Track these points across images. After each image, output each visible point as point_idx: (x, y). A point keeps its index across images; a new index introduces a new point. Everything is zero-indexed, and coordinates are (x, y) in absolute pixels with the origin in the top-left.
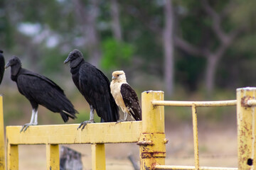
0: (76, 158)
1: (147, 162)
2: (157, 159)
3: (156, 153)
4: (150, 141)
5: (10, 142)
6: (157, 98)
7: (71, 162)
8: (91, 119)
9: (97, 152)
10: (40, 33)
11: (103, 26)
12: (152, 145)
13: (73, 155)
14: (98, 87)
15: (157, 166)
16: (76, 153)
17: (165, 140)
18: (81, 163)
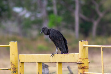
0: (46, 67)
1: (81, 71)
2: (85, 70)
3: (85, 67)
4: (82, 62)
5: (21, 61)
6: (86, 44)
7: (44, 69)
8: (56, 52)
9: (59, 66)
10: (22, 11)
11: (49, 9)
12: (83, 64)
13: (45, 66)
14: (58, 38)
15: (85, 73)
16: (46, 65)
17: (89, 62)
18: (48, 69)
